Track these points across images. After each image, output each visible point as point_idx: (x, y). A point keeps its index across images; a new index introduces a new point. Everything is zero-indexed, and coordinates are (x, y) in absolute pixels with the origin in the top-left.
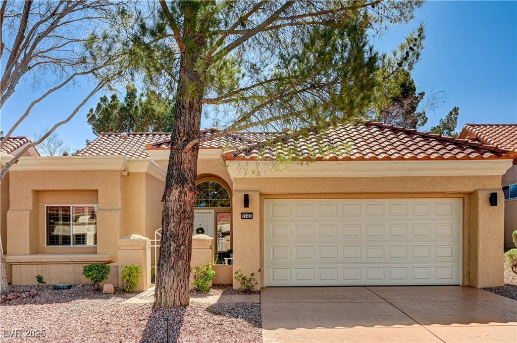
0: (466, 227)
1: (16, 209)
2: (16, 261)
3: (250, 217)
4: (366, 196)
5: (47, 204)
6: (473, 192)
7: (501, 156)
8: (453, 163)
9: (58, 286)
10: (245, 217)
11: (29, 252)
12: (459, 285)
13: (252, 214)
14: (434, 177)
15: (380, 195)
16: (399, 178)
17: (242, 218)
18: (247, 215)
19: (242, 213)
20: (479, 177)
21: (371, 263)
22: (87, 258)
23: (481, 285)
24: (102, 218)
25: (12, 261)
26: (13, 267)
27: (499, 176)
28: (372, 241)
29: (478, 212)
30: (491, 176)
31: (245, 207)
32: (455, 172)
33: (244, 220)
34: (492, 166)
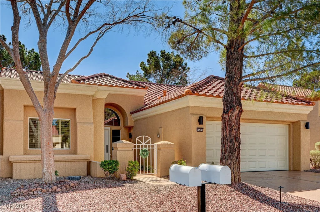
0: (291, 140)
1: (11, 119)
2: (18, 160)
3: (201, 130)
4: (251, 121)
5: (30, 117)
6: (296, 122)
7: (310, 104)
8: (292, 106)
9: (74, 177)
10: (199, 130)
11: (23, 153)
12: (287, 170)
13: (203, 128)
14: (282, 113)
15: (257, 121)
16: (268, 112)
17: (197, 131)
18: (200, 129)
19: (197, 128)
20: (299, 114)
21: (251, 159)
22: (76, 158)
23: (302, 169)
24: (82, 129)
25: (15, 160)
26: (14, 164)
27: (306, 114)
28: (251, 147)
29: (301, 132)
30: (304, 114)
31: (200, 124)
32: (291, 111)
33: (199, 132)
34: (306, 109)
